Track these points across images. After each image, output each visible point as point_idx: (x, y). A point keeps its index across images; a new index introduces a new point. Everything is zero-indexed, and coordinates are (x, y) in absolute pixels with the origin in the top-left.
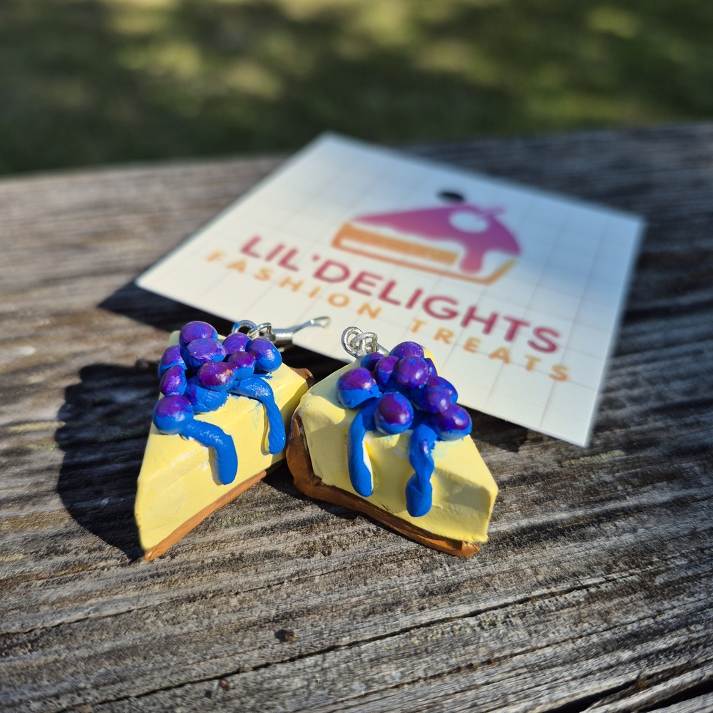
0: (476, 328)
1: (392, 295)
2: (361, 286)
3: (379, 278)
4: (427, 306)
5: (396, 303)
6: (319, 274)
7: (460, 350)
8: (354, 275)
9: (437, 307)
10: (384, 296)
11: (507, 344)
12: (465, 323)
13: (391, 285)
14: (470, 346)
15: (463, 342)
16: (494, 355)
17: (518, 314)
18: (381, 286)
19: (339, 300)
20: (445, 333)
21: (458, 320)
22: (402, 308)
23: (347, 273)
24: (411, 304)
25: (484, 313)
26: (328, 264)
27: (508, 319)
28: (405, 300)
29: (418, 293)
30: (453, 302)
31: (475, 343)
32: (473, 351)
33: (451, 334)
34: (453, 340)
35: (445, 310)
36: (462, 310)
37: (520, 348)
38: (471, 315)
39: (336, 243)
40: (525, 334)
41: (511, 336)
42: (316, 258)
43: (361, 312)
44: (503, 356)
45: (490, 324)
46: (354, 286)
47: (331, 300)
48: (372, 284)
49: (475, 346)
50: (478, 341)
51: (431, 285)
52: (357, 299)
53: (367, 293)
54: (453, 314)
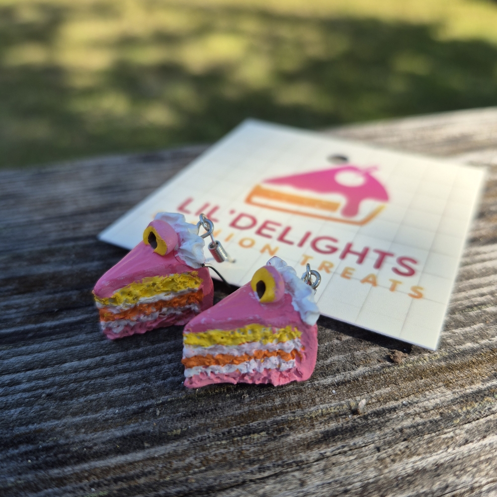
0: (352, 259)
1: (287, 238)
2: (265, 231)
3: (278, 225)
4: (314, 245)
5: (291, 243)
6: (233, 224)
7: (338, 277)
8: (260, 223)
9: (322, 245)
10: (281, 238)
11: (375, 271)
12: (343, 256)
13: (287, 230)
14: (346, 274)
15: (341, 271)
16: (365, 281)
17: (385, 248)
18: (279, 230)
19: (247, 243)
20: (327, 265)
21: (338, 254)
22: (295, 247)
23: (255, 222)
24: (301, 244)
25: (358, 248)
26: (241, 216)
27: (377, 251)
28: (297, 241)
29: (308, 235)
30: (335, 240)
31: (350, 271)
32: (348, 278)
33: (332, 265)
34: (332, 270)
35: (328, 247)
36: (341, 246)
37: (386, 274)
38: (348, 250)
39: (249, 201)
40: (390, 263)
41: (378, 265)
42: (232, 212)
43: (263, 251)
44: (372, 281)
45: (362, 257)
46: (259, 232)
47: (241, 243)
48: (273, 230)
49: (351, 274)
50: (353, 269)
51: (318, 228)
52: (261, 241)
53: (269, 237)
54: (334, 250)
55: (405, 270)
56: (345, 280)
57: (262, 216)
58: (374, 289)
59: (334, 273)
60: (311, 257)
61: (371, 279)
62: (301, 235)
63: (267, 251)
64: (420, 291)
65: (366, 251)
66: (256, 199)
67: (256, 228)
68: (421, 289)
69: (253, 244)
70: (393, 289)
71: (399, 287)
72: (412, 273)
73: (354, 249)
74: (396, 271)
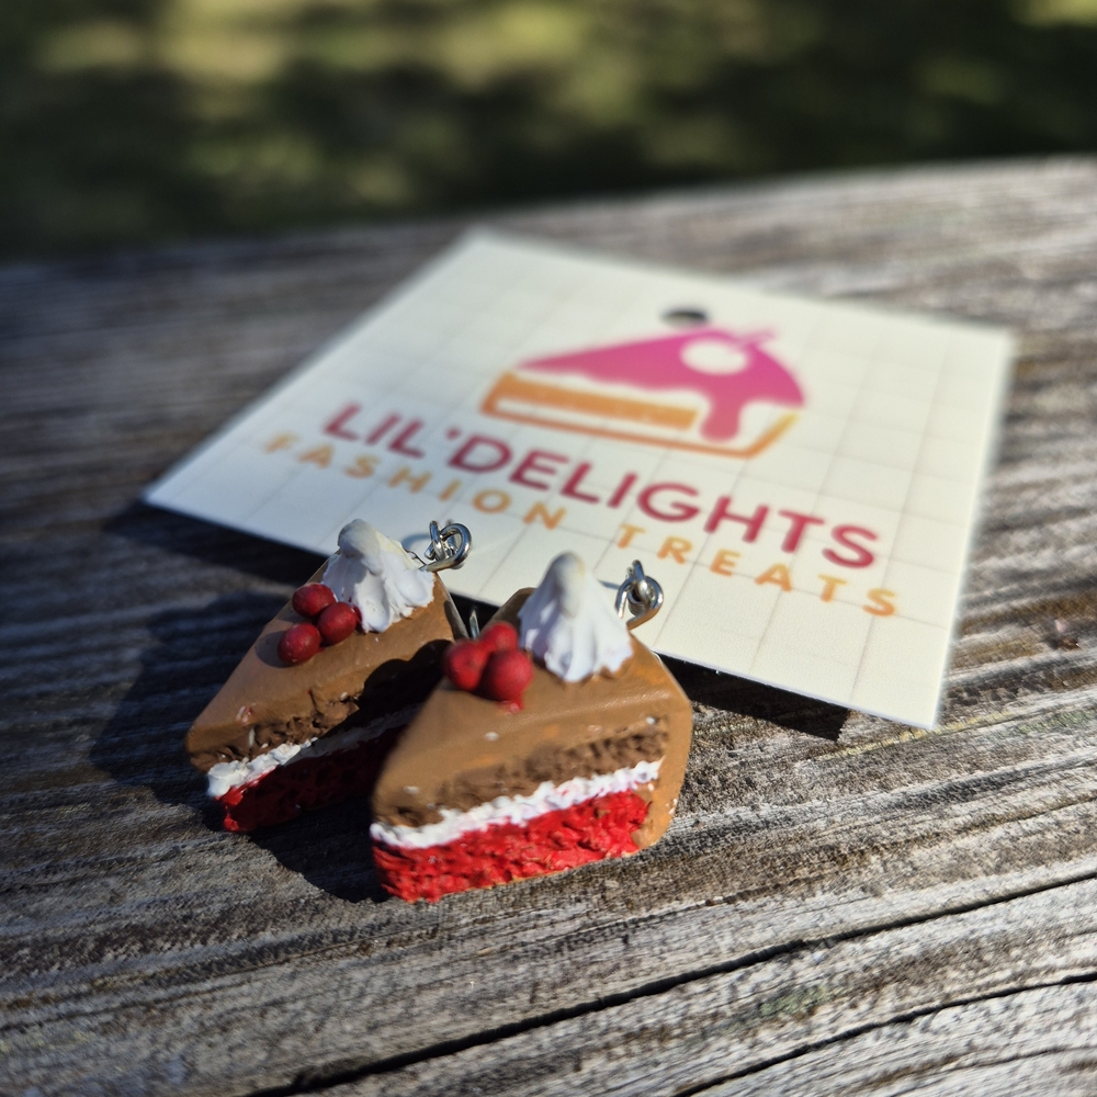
55: (853, 555)
56: (718, 577)
57: (523, 441)
58: (786, 595)
59: (695, 563)
60: (641, 530)
61: (777, 576)
62: (615, 482)
63: (539, 518)
64: (887, 599)
65: (762, 513)
66: (506, 404)
67: (509, 469)
68: (890, 594)
69: (505, 503)
70: (827, 596)
71: (840, 592)
72: (867, 559)
73: (733, 509)
74: (832, 556)
